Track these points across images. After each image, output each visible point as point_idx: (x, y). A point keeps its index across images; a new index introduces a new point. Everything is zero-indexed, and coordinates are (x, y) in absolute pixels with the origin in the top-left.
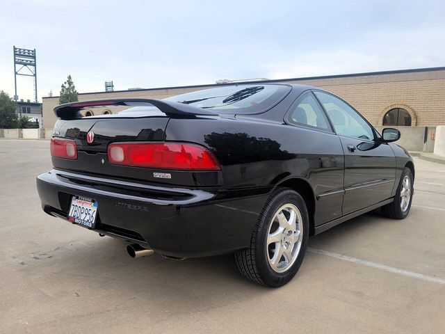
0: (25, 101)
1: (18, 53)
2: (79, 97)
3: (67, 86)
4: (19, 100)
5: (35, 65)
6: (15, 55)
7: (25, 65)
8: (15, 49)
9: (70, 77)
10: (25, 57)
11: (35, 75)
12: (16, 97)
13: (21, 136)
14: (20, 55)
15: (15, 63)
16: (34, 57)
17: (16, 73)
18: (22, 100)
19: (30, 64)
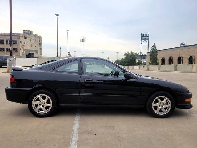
0: (144, 54)
1: (143, 36)
2: (158, 52)
3: (153, 47)
4: (142, 54)
5: (148, 40)
6: (142, 37)
7: (145, 40)
8: (142, 34)
9: (155, 44)
10: (145, 37)
11: (148, 44)
12: (141, 53)
13: (133, 68)
14: (143, 37)
15: (142, 40)
16: (149, 37)
17: (141, 44)
18: (143, 54)
19: (147, 40)
